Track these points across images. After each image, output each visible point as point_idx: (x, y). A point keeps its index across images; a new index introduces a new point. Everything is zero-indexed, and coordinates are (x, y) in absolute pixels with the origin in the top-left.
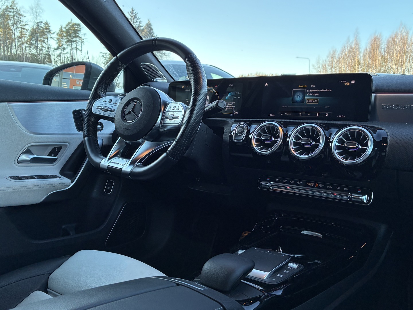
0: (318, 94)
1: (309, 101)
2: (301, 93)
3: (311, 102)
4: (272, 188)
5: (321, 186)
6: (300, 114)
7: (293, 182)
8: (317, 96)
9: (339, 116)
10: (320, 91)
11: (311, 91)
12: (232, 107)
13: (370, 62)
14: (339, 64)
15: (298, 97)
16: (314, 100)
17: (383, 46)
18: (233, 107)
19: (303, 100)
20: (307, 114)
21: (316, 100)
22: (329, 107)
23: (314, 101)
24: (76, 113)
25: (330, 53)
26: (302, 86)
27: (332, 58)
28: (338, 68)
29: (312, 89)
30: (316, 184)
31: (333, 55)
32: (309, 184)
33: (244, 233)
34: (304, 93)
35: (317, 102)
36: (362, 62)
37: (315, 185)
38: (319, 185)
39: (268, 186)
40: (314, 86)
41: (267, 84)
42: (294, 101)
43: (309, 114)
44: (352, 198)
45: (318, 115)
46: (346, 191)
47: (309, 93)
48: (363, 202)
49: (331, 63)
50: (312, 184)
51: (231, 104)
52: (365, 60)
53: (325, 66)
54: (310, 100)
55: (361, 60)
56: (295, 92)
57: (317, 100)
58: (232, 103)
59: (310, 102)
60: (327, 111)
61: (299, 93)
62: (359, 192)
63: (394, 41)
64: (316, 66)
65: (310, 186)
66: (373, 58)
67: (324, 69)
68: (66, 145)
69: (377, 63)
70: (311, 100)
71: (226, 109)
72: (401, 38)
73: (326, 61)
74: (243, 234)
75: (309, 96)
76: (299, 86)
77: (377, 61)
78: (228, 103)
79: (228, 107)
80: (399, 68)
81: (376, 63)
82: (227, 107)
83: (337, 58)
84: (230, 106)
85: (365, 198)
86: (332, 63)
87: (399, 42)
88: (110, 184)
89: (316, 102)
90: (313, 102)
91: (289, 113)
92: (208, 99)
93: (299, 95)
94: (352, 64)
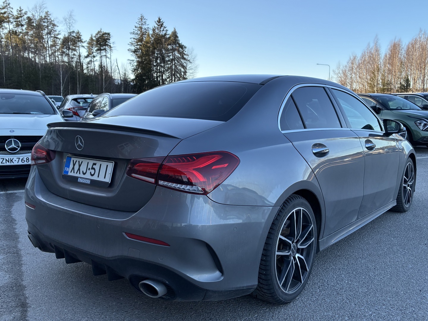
14: (359, 70)
17: (403, 52)
25: (350, 59)
27: (352, 64)
28: (358, 73)
31: (353, 60)
49: (351, 68)
63: (413, 47)
64: (337, 71)
67: (344, 75)
73: (346, 66)
77: (397, 67)
83: (357, 64)
87: (419, 48)
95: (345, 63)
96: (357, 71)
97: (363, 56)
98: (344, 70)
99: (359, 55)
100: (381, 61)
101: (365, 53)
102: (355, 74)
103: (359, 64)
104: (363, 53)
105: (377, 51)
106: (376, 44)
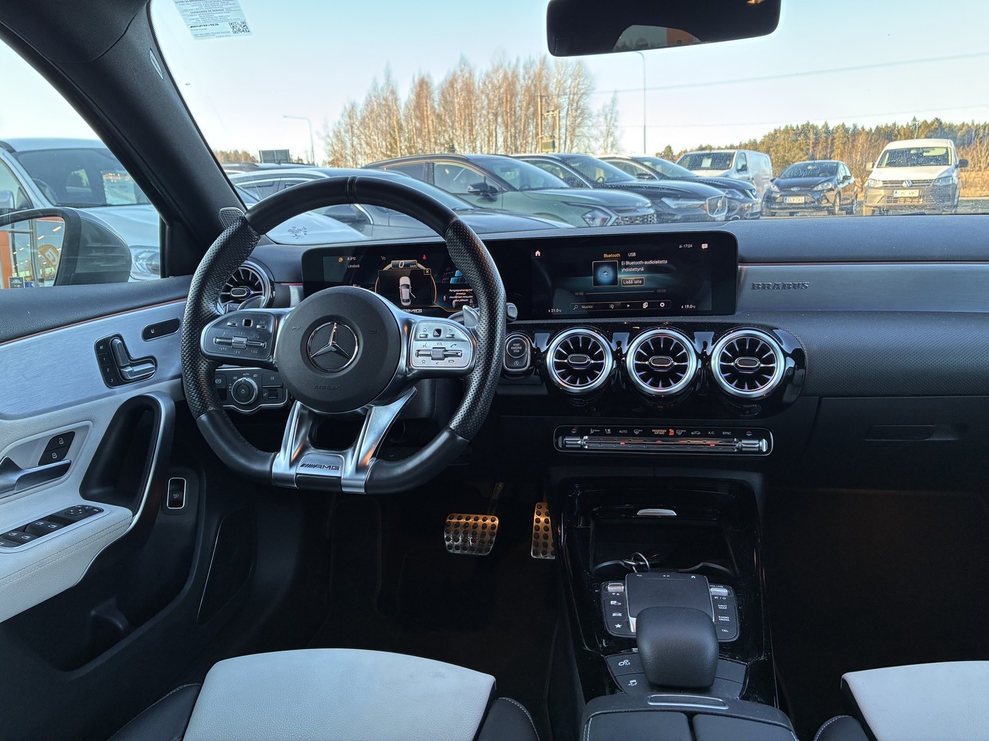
0: (642, 269)
1: (627, 282)
2: (610, 269)
3: (631, 284)
4: (586, 447)
5: (679, 433)
6: (612, 307)
7: (626, 432)
8: (640, 272)
9: (684, 307)
10: (646, 263)
11: (628, 263)
12: (466, 299)
13: (418, 125)
14: (365, 129)
15: (605, 275)
16: (636, 280)
17: (436, 96)
18: (469, 299)
19: (615, 281)
20: (624, 306)
21: (640, 280)
22: (664, 291)
23: (636, 282)
24: (101, 348)
25: (345, 108)
26: (610, 256)
27: (350, 117)
28: (363, 137)
29: (632, 259)
30: (670, 430)
31: (350, 112)
32: (657, 432)
33: (450, 519)
34: (615, 267)
35: (642, 284)
36: (404, 124)
37: (668, 432)
38: (675, 432)
39: (581, 445)
40: (634, 254)
41: (538, 253)
42: (597, 283)
43: (628, 306)
44: (742, 447)
45: (645, 306)
46: (726, 436)
47: (626, 267)
48: (760, 451)
49: (349, 127)
50: (662, 432)
51: (464, 292)
52: (407, 120)
53: (340, 132)
54: (628, 280)
55: (403, 122)
56: (598, 266)
57: (642, 280)
58: (467, 290)
59: (629, 284)
60: (662, 297)
61: (605, 268)
62: (749, 435)
63: (452, 87)
64: (323, 134)
65: (659, 436)
66: (422, 118)
67: (338, 139)
68: (87, 427)
69: (431, 128)
70: (631, 280)
71: (454, 302)
72: (463, 81)
73: (339, 123)
74: (448, 520)
75: (625, 272)
76: (605, 256)
77: (430, 122)
78: (458, 291)
79: (458, 299)
80: (467, 137)
81: (428, 125)
82: (455, 299)
83: (360, 118)
84: (462, 295)
85: (763, 444)
86: (352, 127)
87: (462, 89)
88: (179, 486)
89: (640, 284)
90: (633, 284)
91: (590, 305)
92: (409, 284)
93: (605, 272)
94: (388, 128)
95: (338, 118)
96: (361, 132)
97: (369, 103)
98: (336, 130)
99: (361, 102)
100: (402, 111)
101: (370, 97)
102: (358, 137)
103: (364, 119)
104: (366, 98)
105: (393, 92)
106: (388, 80)
